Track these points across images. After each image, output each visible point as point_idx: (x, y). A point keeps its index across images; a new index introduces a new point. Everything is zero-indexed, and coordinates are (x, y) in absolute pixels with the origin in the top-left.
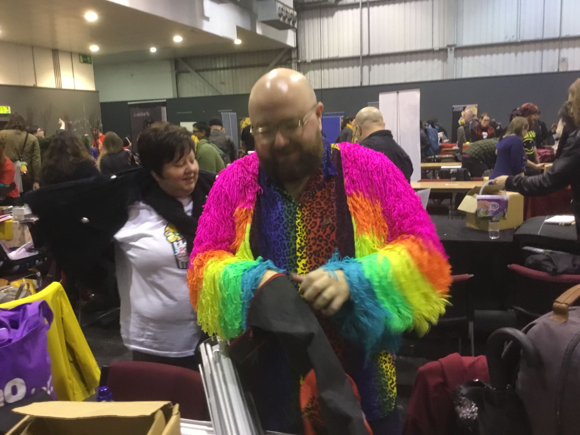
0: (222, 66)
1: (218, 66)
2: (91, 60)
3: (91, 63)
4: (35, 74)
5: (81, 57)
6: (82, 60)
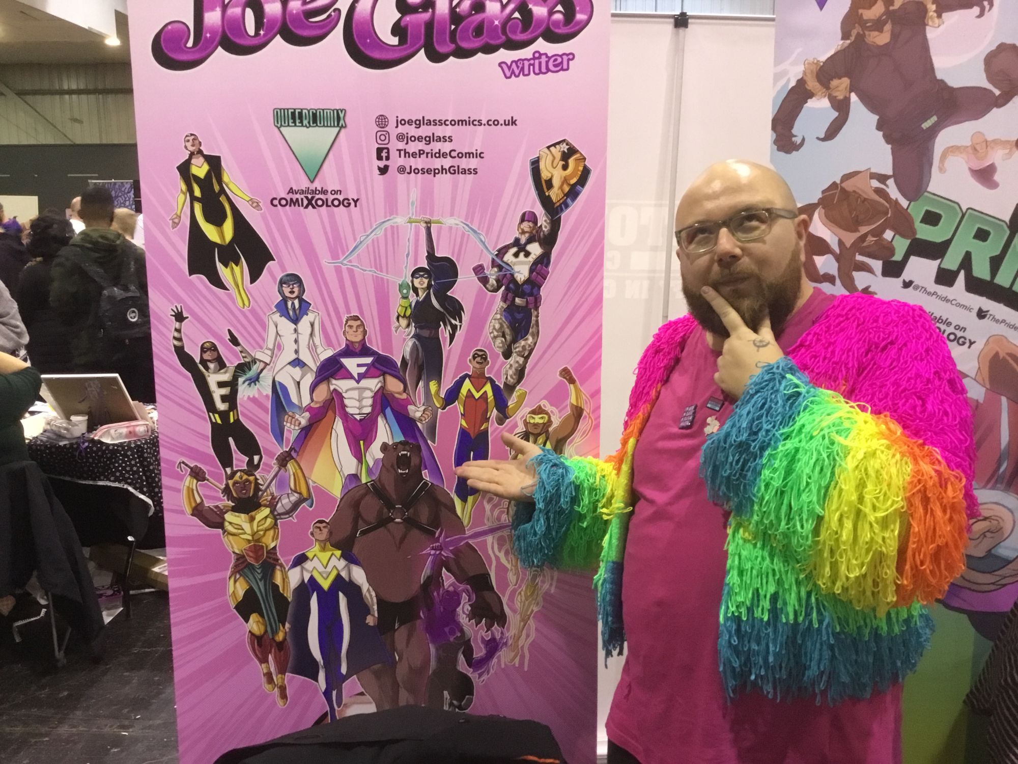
0: (74, 87)
1: (66, 87)
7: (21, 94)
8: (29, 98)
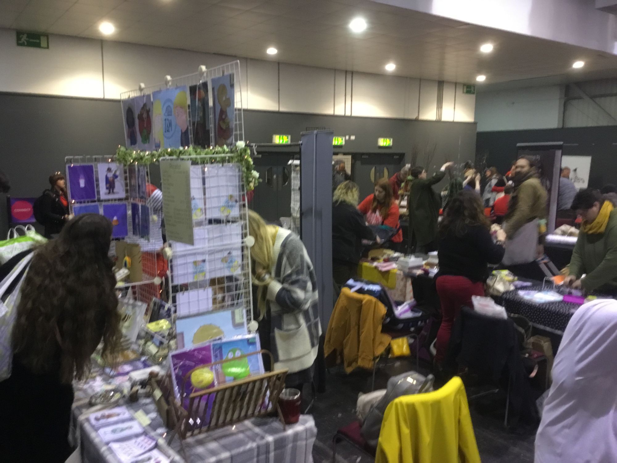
2: (474, 90)
3: (474, 93)
4: (419, 106)
5: (465, 87)
6: (465, 91)
7: (593, 97)
8: (597, 100)
